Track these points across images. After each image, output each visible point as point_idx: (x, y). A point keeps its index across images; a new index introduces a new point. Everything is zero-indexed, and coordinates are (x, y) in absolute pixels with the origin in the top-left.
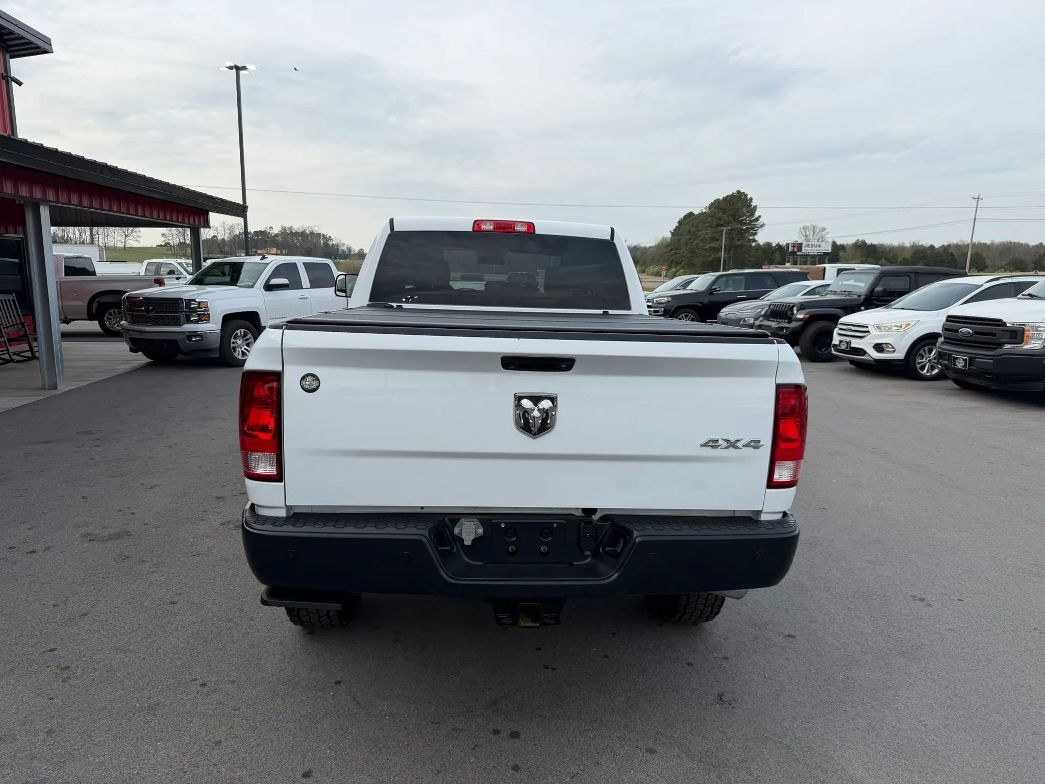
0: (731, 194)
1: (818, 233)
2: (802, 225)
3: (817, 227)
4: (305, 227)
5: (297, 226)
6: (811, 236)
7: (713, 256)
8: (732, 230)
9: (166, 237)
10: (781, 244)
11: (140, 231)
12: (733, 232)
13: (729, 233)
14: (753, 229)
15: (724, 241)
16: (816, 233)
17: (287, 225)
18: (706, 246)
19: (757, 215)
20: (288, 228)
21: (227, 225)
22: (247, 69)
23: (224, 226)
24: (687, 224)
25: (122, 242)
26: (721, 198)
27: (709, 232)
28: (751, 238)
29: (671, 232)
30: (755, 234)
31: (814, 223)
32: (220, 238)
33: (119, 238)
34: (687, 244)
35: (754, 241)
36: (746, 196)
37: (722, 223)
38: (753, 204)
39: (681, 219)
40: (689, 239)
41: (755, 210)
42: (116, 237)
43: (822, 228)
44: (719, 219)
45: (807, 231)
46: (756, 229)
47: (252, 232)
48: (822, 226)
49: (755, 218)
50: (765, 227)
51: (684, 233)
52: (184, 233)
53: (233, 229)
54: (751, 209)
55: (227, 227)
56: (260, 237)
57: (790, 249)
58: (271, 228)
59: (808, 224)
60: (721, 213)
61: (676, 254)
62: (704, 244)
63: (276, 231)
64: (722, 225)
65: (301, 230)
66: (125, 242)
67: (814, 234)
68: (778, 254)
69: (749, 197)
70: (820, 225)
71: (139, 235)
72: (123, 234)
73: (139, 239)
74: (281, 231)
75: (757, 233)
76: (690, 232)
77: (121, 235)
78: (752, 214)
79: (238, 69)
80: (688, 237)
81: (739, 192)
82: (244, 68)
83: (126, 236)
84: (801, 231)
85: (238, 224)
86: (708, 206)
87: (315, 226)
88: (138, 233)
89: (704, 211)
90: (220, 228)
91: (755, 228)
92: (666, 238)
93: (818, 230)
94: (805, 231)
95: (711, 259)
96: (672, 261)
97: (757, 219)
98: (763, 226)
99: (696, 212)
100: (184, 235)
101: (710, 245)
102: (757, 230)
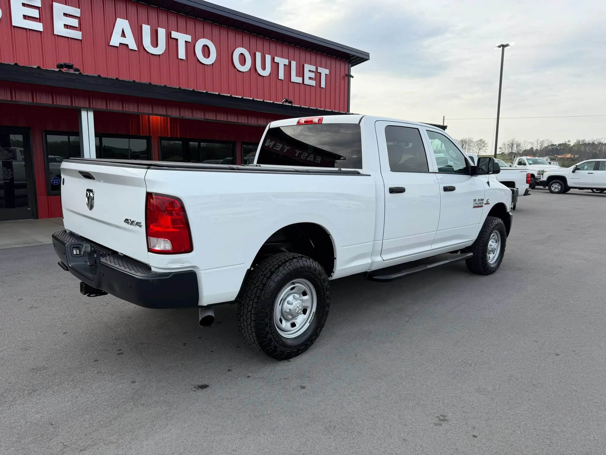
4: (594, 140)
5: (589, 139)
9: (502, 149)
11: (487, 146)
17: (581, 139)
20: (582, 141)
21: (539, 141)
22: (509, 45)
23: (537, 142)
25: (477, 153)
32: (535, 149)
33: (476, 150)
42: (474, 150)
47: (557, 145)
52: (512, 147)
53: (543, 143)
55: (539, 142)
56: (562, 148)
58: (569, 141)
63: (572, 144)
65: (591, 142)
66: (479, 153)
71: (487, 148)
72: (478, 148)
73: (486, 151)
74: (576, 143)
77: (477, 149)
79: (503, 46)
82: (507, 45)
83: (480, 149)
85: (547, 140)
87: (602, 138)
88: (486, 148)
90: (535, 143)
100: (512, 148)
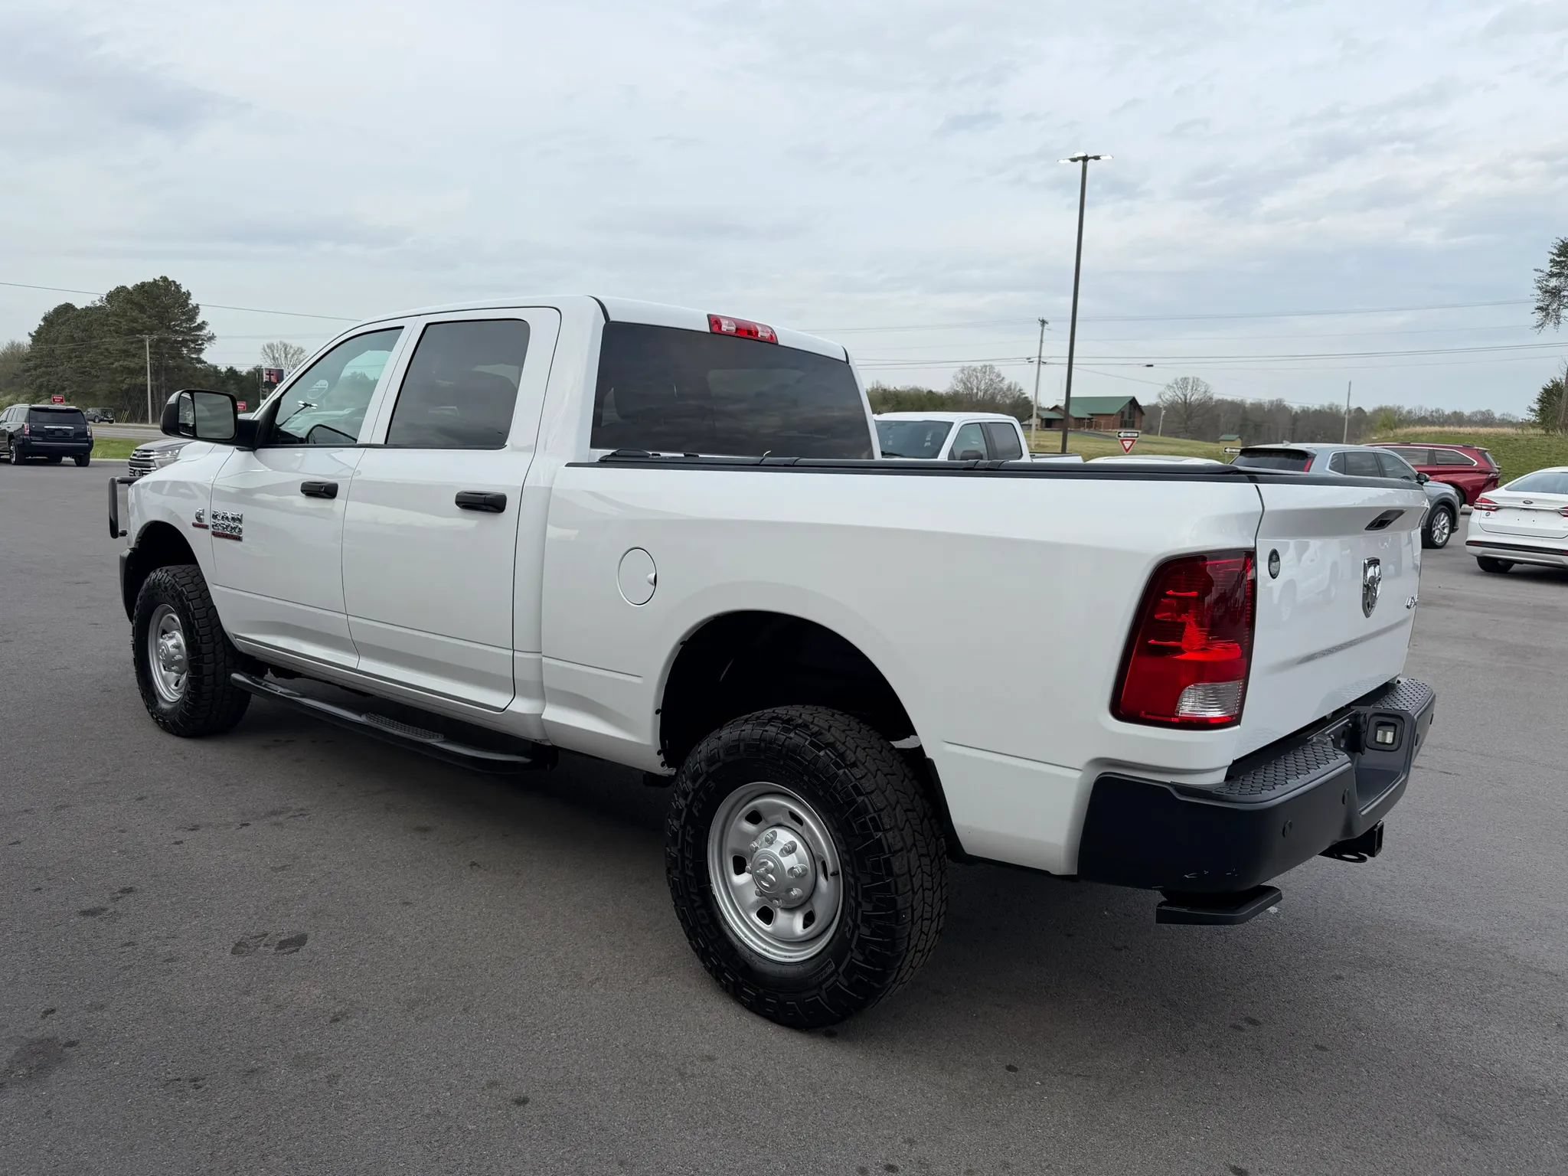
0: (152, 280)
1: (293, 355)
2: (267, 342)
3: (291, 347)
6: (283, 359)
7: (128, 381)
8: (160, 340)
10: (238, 369)
12: (162, 344)
13: (155, 345)
14: (194, 341)
15: (148, 359)
16: (289, 356)
18: (113, 364)
19: (199, 320)
24: (63, 324)
26: (130, 286)
27: (117, 343)
28: (194, 356)
29: (30, 334)
30: (201, 351)
31: (286, 341)
34: (70, 358)
35: (200, 361)
36: (178, 287)
37: (140, 328)
38: (193, 302)
39: (50, 315)
40: (73, 350)
41: (197, 314)
43: (298, 349)
44: (135, 320)
45: (275, 351)
46: (200, 342)
48: (299, 346)
49: (196, 324)
50: (217, 341)
51: (61, 339)
54: (190, 310)
57: (265, 378)
59: (276, 342)
60: (136, 311)
61: (49, 374)
62: (109, 361)
64: (141, 332)
67: (286, 357)
68: (233, 384)
69: (183, 290)
70: (295, 344)
75: (203, 349)
76: (73, 339)
78: (192, 319)
80: (71, 346)
81: (165, 279)
84: (265, 351)
86: (105, 297)
89: (98, 304)
91: (197, 341)
92: (19, 346)
93: (292, 351)
94: (273, 351)
95: (125, 387)
96: (41, 387)
97: (201, 327)
98: (211, 338)
99: (79, 305)
101: (121, 363)
102: (202, 344)
